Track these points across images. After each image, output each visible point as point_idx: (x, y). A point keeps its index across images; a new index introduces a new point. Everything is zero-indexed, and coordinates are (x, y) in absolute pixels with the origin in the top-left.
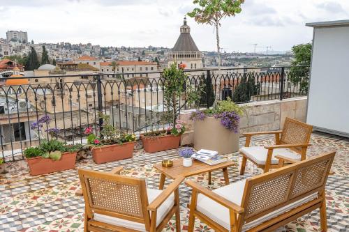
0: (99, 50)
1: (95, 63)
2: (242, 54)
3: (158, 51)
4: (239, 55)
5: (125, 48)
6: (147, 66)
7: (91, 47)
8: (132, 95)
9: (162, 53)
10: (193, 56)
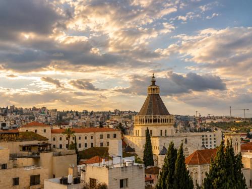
0: (56, 114)
1: (45, 131)
2: (217, 118)
3: (124, 115)
4: (215, 118)
5: (87, 112)
6: (109, 133)
7: (46, 112)
8: (84, 171)
9: (130, 117)
10: (164, 121)
